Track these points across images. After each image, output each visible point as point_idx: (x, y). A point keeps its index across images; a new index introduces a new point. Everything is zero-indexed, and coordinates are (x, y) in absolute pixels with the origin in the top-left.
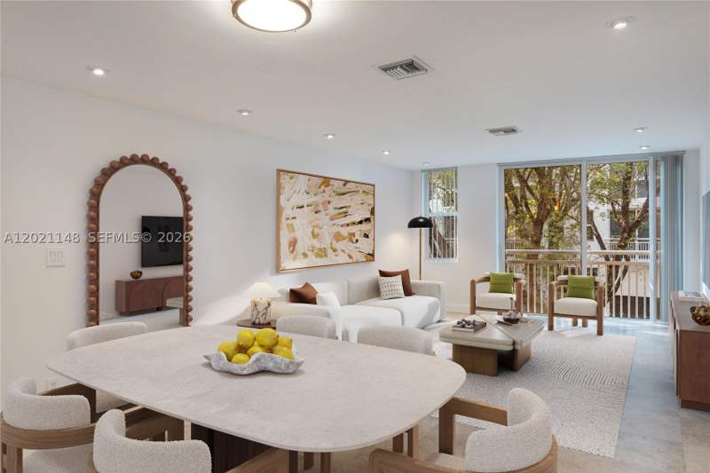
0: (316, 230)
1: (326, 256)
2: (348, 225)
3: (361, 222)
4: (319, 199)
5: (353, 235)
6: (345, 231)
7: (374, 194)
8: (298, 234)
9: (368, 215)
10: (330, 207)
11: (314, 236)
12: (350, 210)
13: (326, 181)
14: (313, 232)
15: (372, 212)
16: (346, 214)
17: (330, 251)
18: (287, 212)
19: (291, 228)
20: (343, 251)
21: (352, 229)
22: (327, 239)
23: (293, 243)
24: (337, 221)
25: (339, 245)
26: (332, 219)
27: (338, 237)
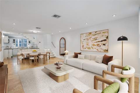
0: (88, 44)
1: (90, 49)
2: (97, 42)
3: (102, 41)
4: (88, 37)
5: (99, 44)
6: (96, 44)
7: (108, 32)
8: (84, 45)
9: (105, 39)
10: (91, 38)
11: (87, 45)
12: (97, 39)
13: (90, 33)
14: (87, 44)
15: (107, 37)
16: (96, 40)
17: (91, 48)
18: (82, 41)
19: (83, 43)
20: (95, 48)
21: (98, 43)
22: (90, 46)
23: (83, 46)
24: (93, 41)
25: (94, 47)
26: (92, 41)
27: (94, 45)
